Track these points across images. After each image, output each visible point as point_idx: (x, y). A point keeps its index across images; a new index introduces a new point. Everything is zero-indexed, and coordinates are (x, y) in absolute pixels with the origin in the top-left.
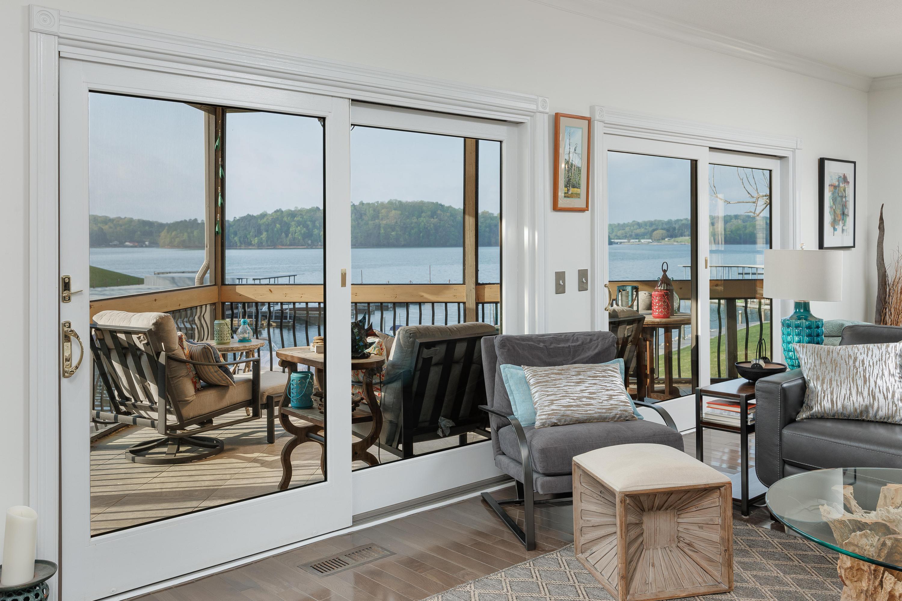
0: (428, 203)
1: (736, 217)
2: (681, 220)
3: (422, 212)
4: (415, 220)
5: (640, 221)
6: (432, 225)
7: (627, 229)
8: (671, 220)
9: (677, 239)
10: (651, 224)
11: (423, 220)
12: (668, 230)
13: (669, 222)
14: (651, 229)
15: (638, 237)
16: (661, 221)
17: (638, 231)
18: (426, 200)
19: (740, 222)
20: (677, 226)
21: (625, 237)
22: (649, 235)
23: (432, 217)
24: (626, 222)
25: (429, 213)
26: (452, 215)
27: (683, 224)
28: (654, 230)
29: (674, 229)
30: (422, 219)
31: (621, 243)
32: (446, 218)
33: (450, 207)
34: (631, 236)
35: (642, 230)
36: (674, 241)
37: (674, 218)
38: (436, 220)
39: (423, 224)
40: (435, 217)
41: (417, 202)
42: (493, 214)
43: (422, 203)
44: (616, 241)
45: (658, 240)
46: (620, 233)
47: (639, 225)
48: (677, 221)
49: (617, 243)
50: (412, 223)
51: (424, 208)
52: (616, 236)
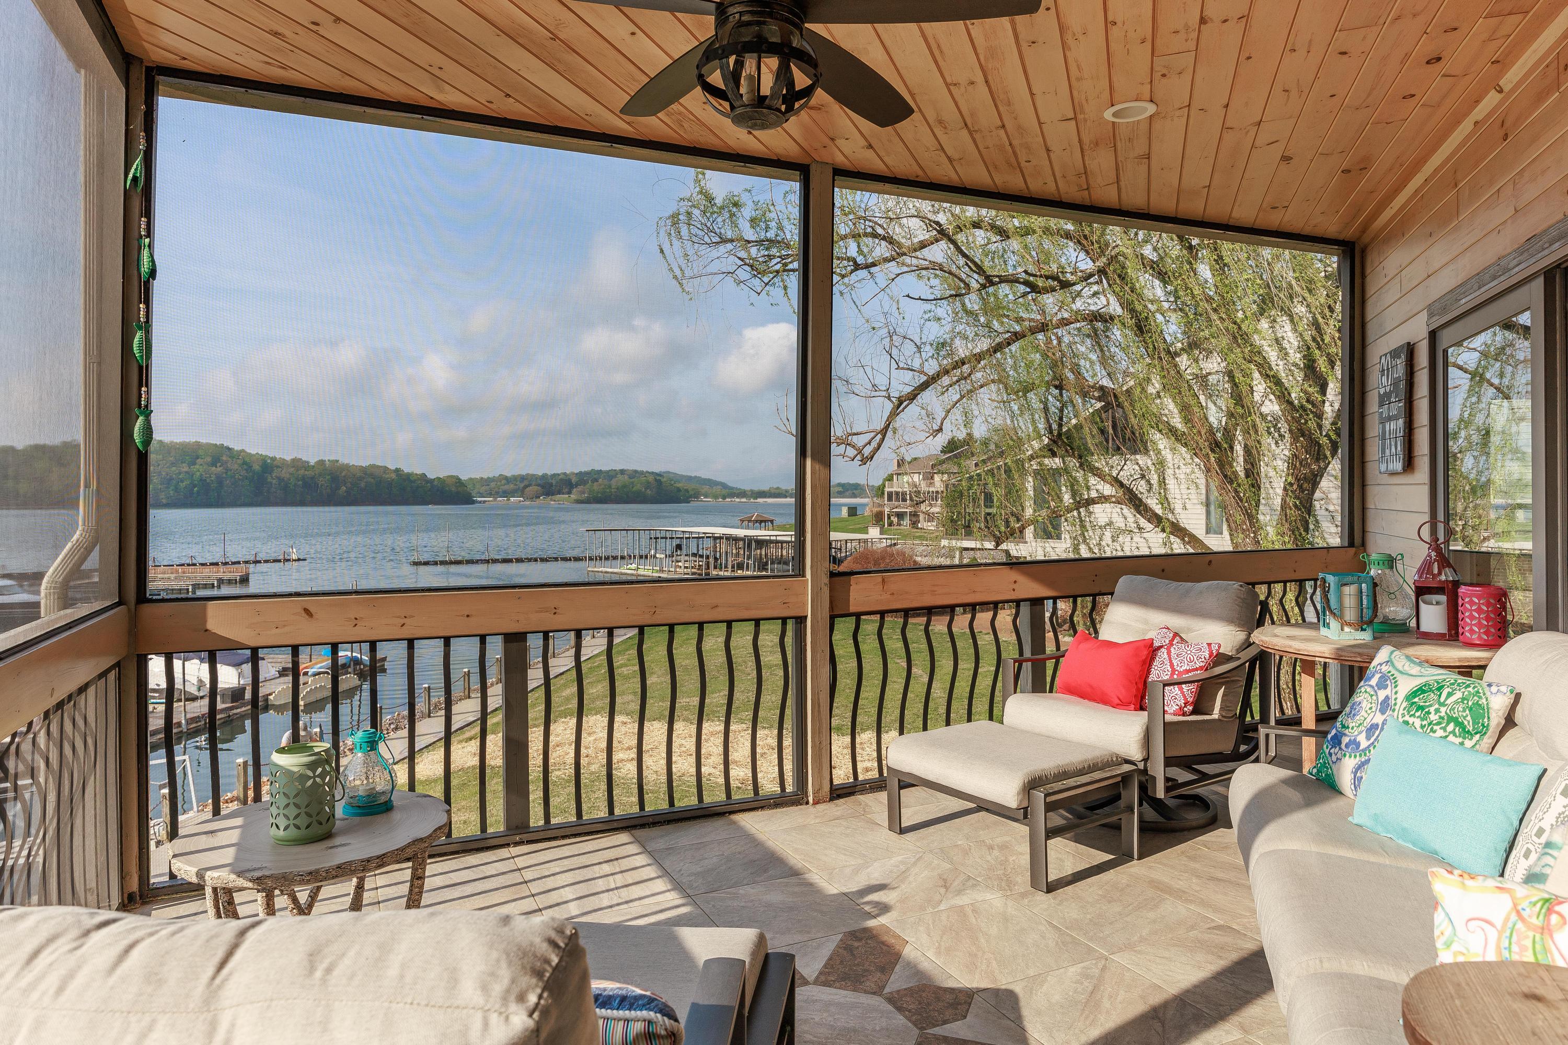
0: (208, 445)
1: (622, 472)
2: (559, 475)
3: (198, 458)
4: (186, 469)
5: (509, 475)
6: (213, 478)
7: (493, 485)
8: (546, 474)
9: (553, 497)
10: (522, 478)
11: (199, 469)
12: (543, 487)
13: (544, 476)
14: (522, 485)
15: (506, 494)
16: (534, 475)
17: (506, 487)
18: (203, 440)
19: (626, 477)
20: (554, 482)
21: (490, 495)
22: (521, 492)
23: (214, 464)
24: (491, 476)
25: (209, 459)
26: (245, 463)
27: (561, 480)
28: (526, 487)
29: (551, 485)
30: (197, 466)
31: (485, 502)
32: (236, 467)
33: (243, 451)
34: (497, 493)
35: (512, 486)
36: (551, 500)
37: (550, 473)
38: (219, 469)
39: (198, 474)
40: (219, 464)
41: (189, 443)
42: (308, 462)
43: (198, 444)
44: (479, 499)
45: (531, 499)
46: (483, 489)
47: (506, 478)
48: (554, 475)
49: (480, 502)
50: (180, 473)
51: (201, 452)
52: (479, 493)
